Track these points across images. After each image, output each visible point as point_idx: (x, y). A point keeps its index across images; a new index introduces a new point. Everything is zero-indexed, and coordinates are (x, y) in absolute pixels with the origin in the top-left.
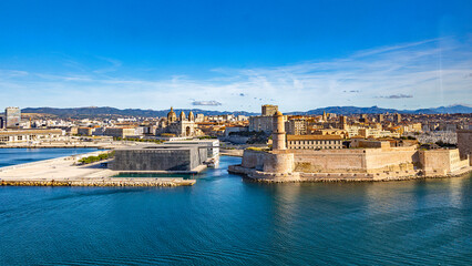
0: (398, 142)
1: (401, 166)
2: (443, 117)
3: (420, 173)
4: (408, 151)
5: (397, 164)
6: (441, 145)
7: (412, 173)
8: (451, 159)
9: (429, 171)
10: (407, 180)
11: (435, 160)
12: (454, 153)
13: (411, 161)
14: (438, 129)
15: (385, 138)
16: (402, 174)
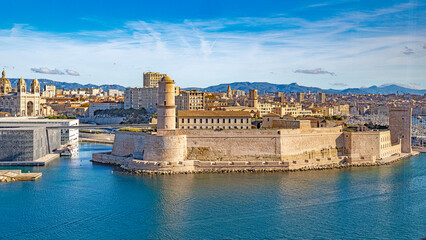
0: (319, 122)
1: (323, 152)
2: (374, 97)
3: (345, 161)
4: (332, 133)
5: (318, 149)
6: (370, 127)
7: (336, 160)
8: (381, 144)
9: (355, 157)
10: (329, 168)
11: (362, 144)
12: (385, 135)
13: (334, 146)
14: (368, 112)
15: (305, 118)
16: (324, 162)
